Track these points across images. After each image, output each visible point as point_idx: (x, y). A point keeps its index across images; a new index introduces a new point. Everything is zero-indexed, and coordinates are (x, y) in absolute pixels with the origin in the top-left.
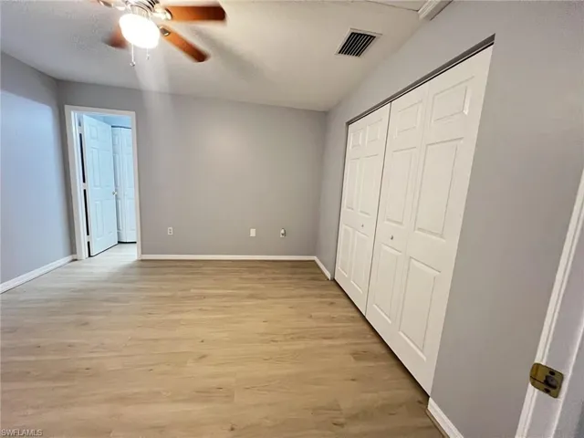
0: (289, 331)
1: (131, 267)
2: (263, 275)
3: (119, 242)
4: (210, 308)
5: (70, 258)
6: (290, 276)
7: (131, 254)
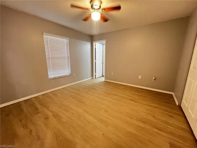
0: (140, 118)
1: (102, 82)
2: (140, 94)
3: (103, 76)
4: (115, 99)
5: (92, 78)
6: (154, 98)
7: (103, 79)
